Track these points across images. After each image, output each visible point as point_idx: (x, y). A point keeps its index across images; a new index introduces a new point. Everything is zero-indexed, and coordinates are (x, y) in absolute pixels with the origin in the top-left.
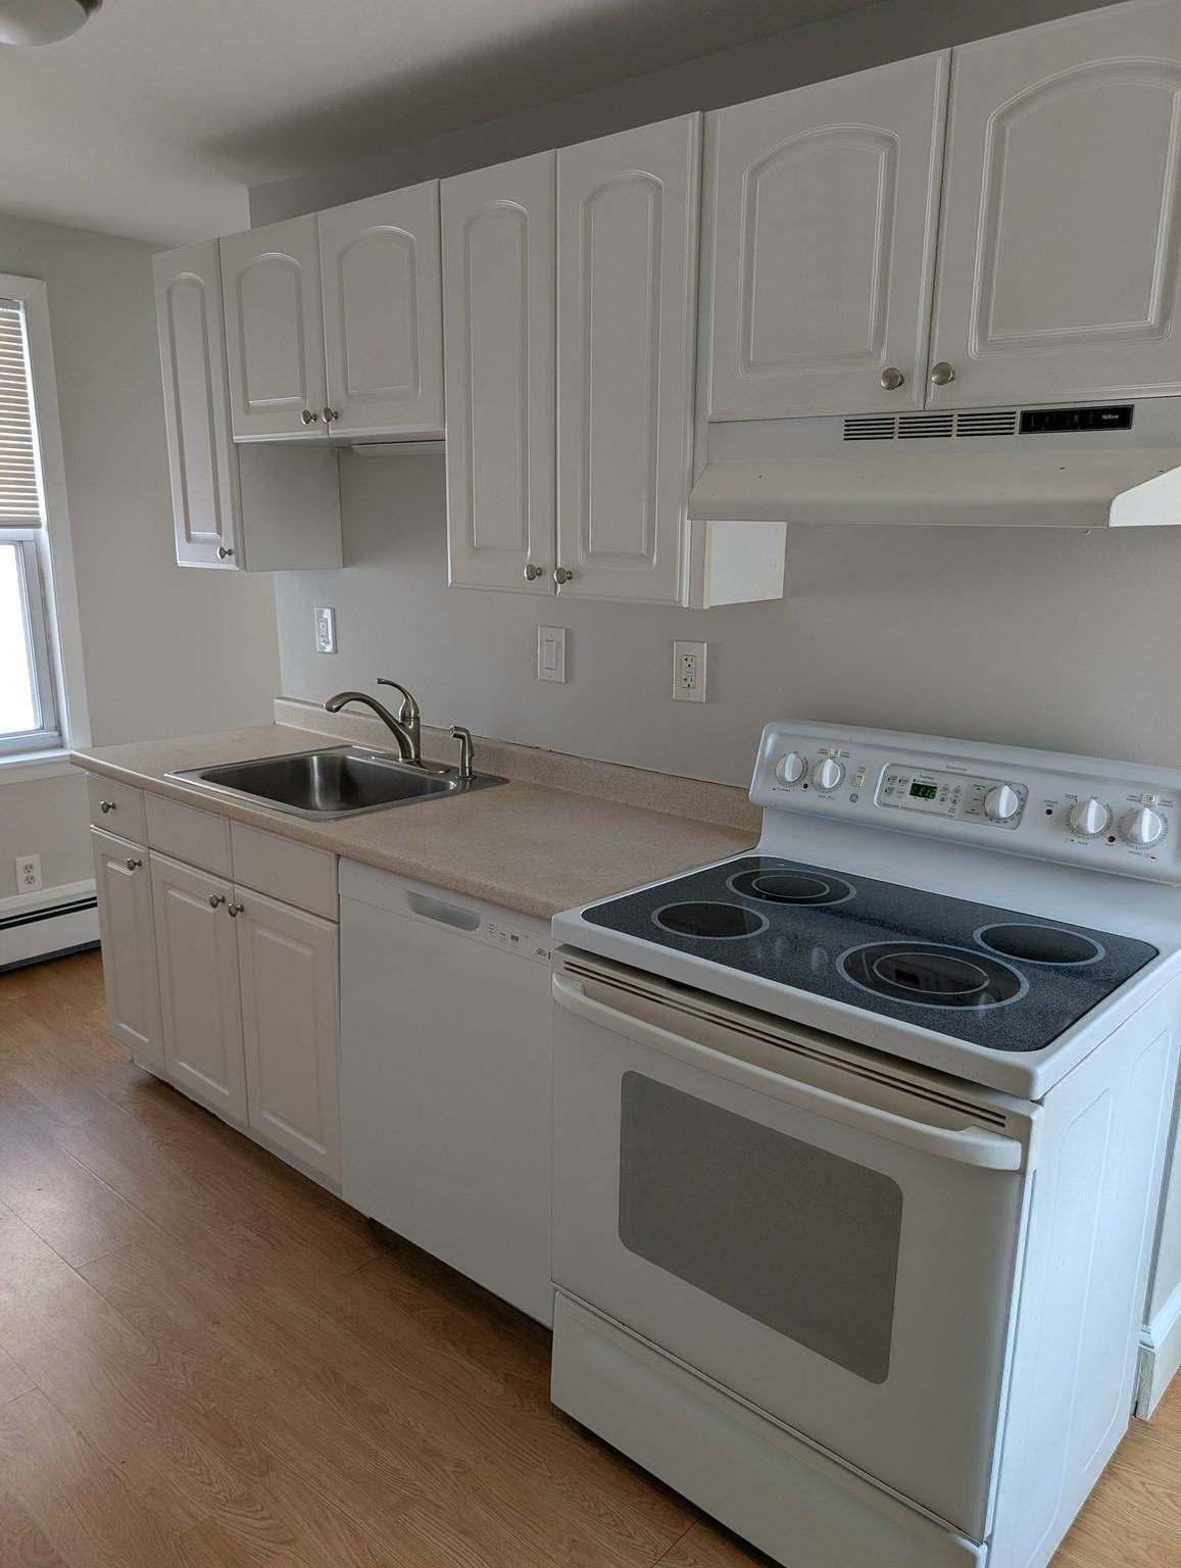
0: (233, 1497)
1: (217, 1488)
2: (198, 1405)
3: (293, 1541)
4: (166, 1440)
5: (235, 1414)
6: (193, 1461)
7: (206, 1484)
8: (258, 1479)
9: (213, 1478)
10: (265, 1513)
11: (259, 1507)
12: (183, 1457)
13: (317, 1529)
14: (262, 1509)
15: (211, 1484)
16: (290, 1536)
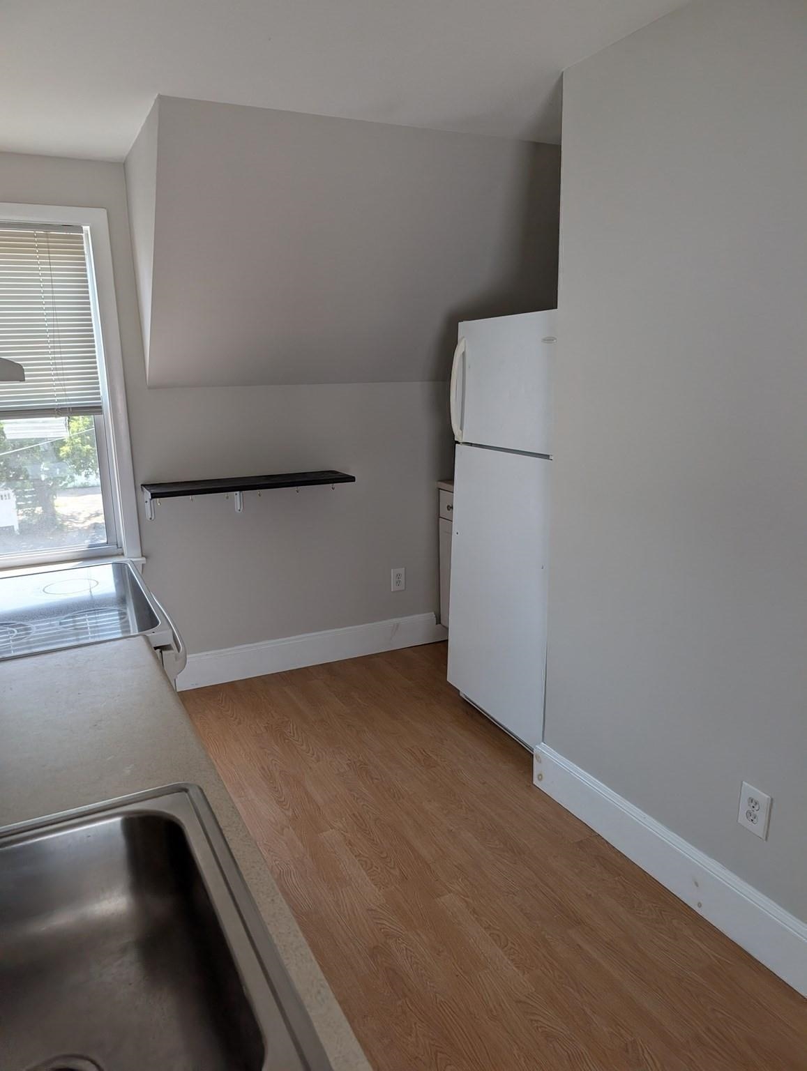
0: (394, 939)
1: (403, 946)
2: (409, 1005)
3: (368, 910)
4: (432, 984)
5: (386, 992)
6: (415, 965)
7: (410, 950)
8: (380, 945)
9: (405, 952)
10: (380, 926)
11: (382, 930)
12: (422, 970)
13: (355, 911)
14: (381, 930)
15: (406, 949)
16: (370, 913)
